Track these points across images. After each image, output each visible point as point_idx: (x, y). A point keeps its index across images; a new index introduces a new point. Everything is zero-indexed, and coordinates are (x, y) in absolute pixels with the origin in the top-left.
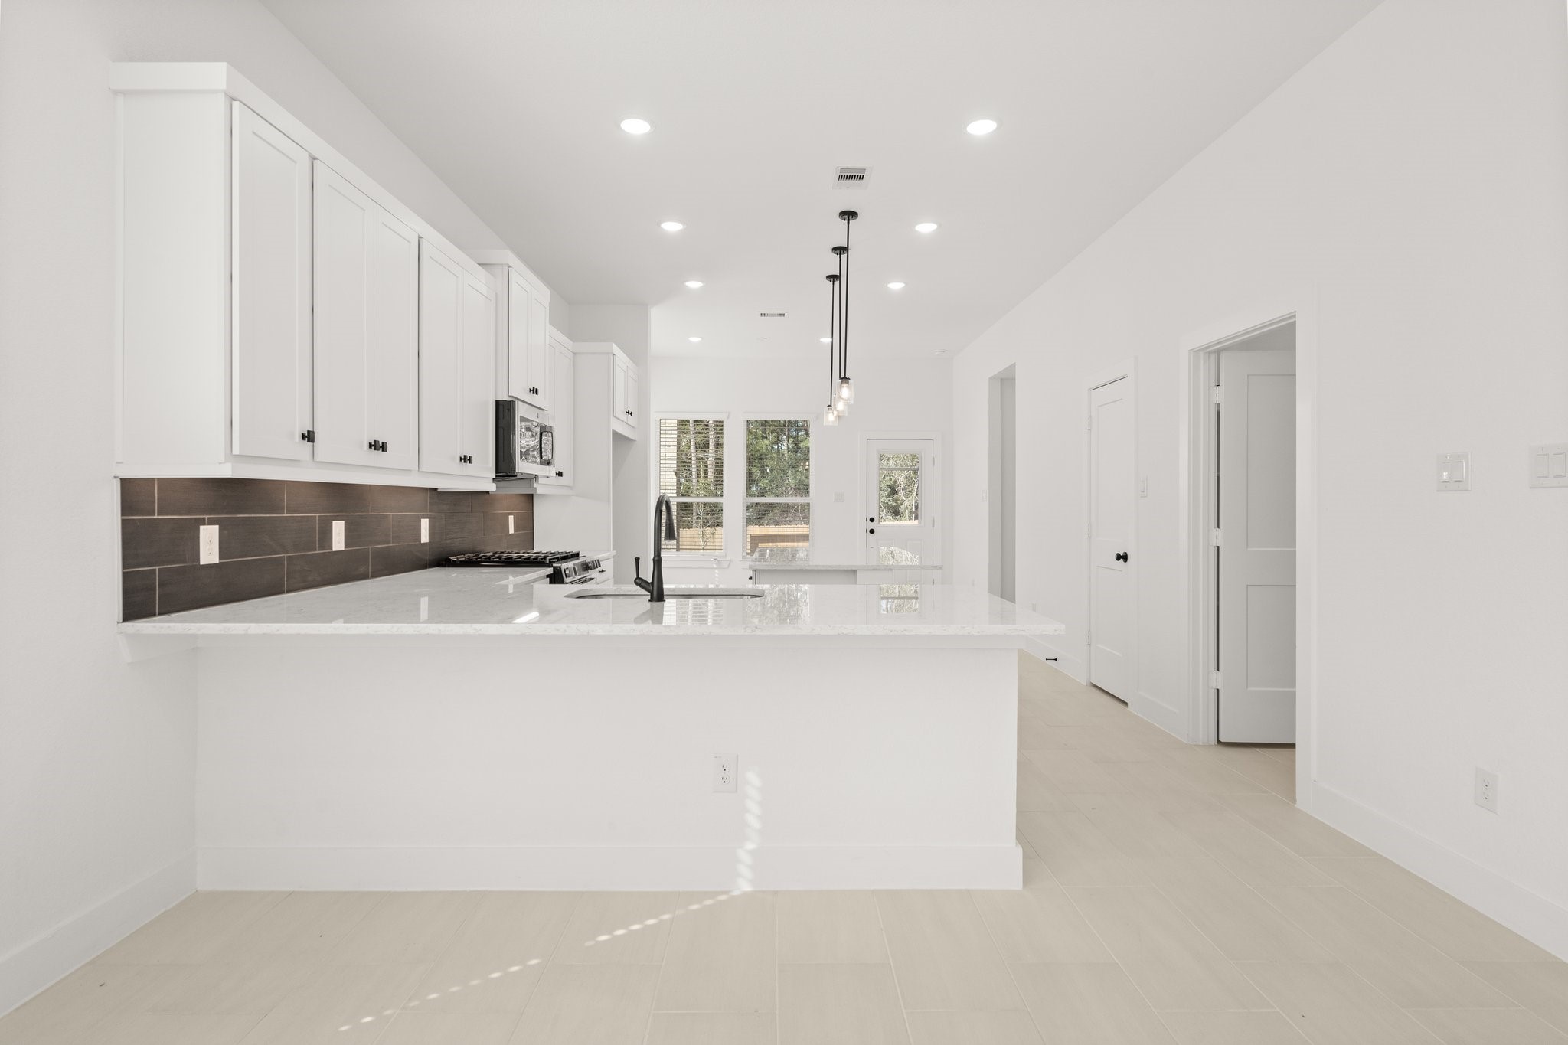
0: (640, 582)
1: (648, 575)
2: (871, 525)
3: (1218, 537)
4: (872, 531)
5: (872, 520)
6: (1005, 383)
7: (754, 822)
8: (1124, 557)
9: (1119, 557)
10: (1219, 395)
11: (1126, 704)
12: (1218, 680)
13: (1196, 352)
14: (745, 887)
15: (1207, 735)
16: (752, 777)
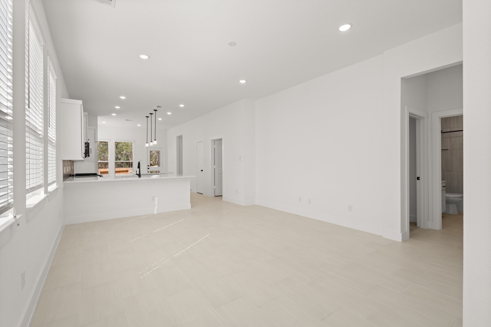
0: (137, 174)
1: (138, 173)
2: (148, 167)
3: (215, 167)
4: (149, 168)
5: (149, 166)
6: (180, 138)
7: (156, 204)
8: (202, 171)
9: (201, 171)
10: (215, 146)
11: (203, 194)
12: (215, 187)
13: (212, 140)
14: (156, 213)
15: (213, 195)
16: (156, 198)
